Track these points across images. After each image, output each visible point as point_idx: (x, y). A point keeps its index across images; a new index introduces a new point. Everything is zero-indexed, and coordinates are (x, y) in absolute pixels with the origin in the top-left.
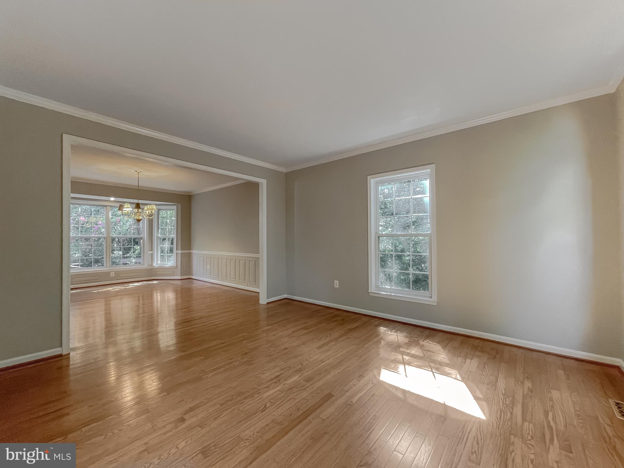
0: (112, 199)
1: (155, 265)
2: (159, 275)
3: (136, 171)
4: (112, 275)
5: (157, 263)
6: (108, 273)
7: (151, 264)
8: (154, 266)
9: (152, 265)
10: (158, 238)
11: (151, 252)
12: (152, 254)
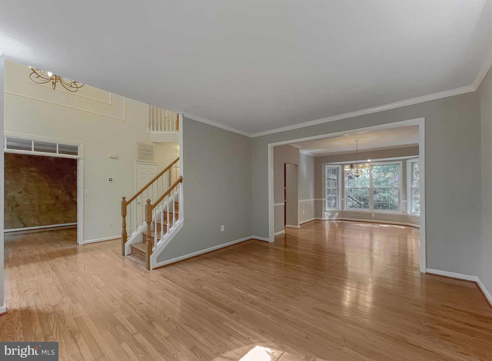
0: (369, 161)
1: (409, 212)
2: (413, 223)
3: (355, 141)
4: (373, 215)
5: (411, 212)
6: (370, 214)
7: (405, 211)
8: (408, 214)
9: (406, 213)
10: (412, 189)
11: (405, 201)
12: (406, 203)
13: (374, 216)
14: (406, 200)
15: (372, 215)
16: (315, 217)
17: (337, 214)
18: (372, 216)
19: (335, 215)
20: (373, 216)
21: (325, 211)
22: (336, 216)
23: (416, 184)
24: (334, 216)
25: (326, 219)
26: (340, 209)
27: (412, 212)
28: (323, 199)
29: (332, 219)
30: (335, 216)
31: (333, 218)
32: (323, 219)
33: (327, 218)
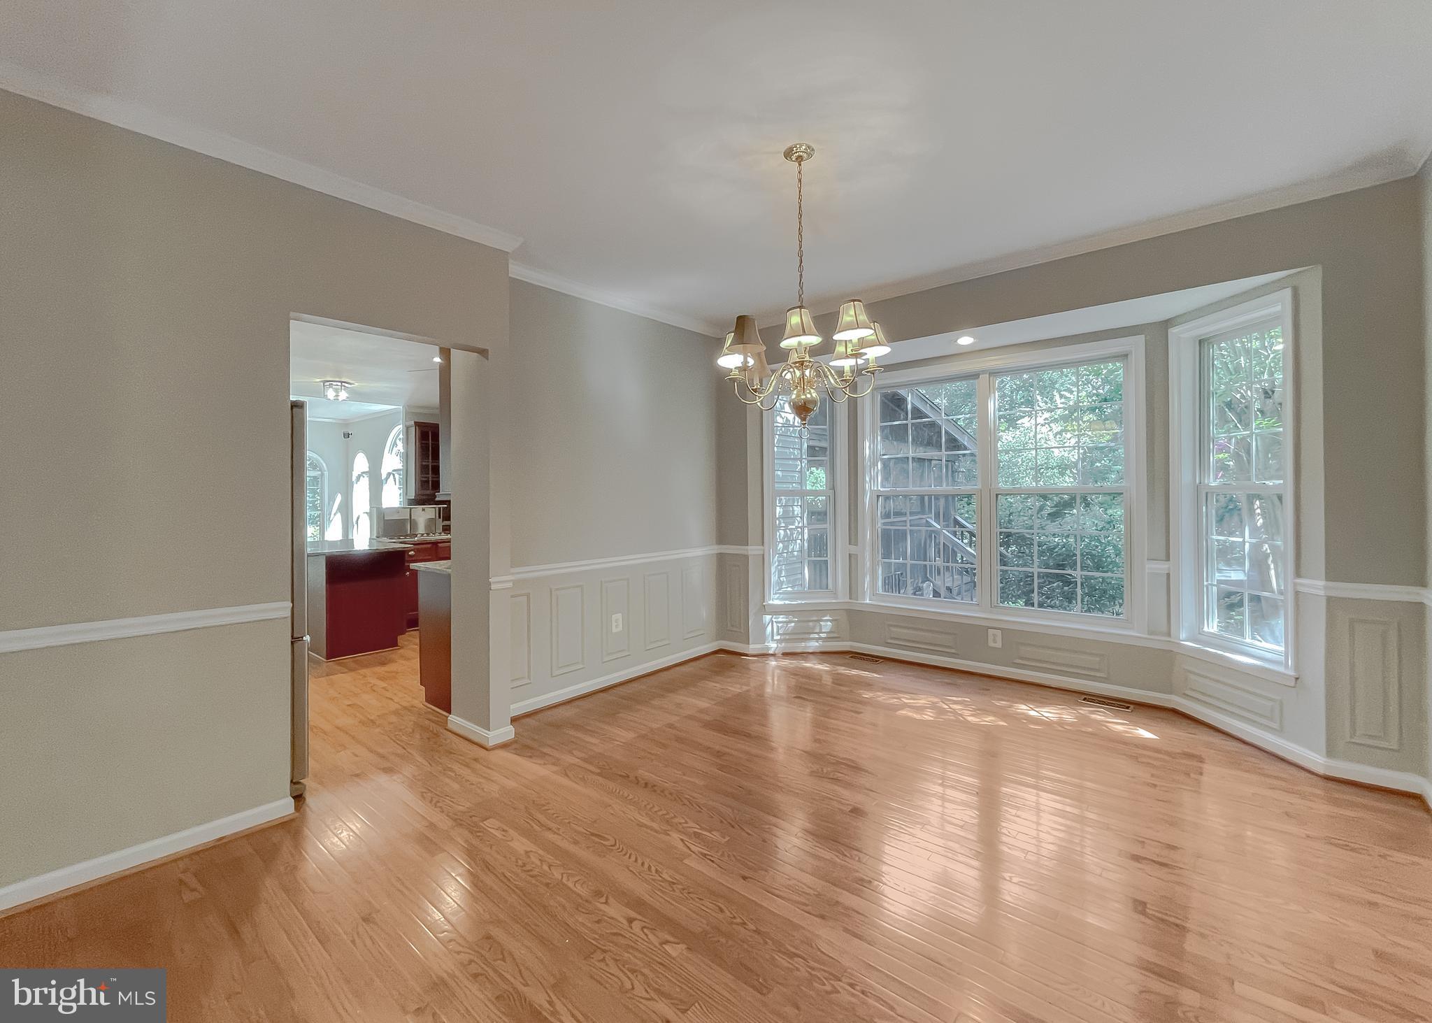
1: (1183, 635)
4: (996, 639)
5: (1197, 635)
6: (979, 632)
7: (1164, 628)
8: (1177, 645)
10: (1201, 494)
11: (1162, 567)
12: (1168, 575)
13: (999, 645)
14: (1168, 559)
15: (990, 638)
16: (721, 635)
17: (827, 625)
18: (991, 644)
19: (817, 631)
20: (995, 641)
21: (764, 609)
22: (823, 635)
23: (1223, 476)
24: (812, 636)
25: (768, 648)
26: (843, 597)
27: (1201, 632)
28: (749, 547)
29: (800, 647)
30: (816, 636)
31: (803, 644)
32: (753, 648)
33: (773, 646)
